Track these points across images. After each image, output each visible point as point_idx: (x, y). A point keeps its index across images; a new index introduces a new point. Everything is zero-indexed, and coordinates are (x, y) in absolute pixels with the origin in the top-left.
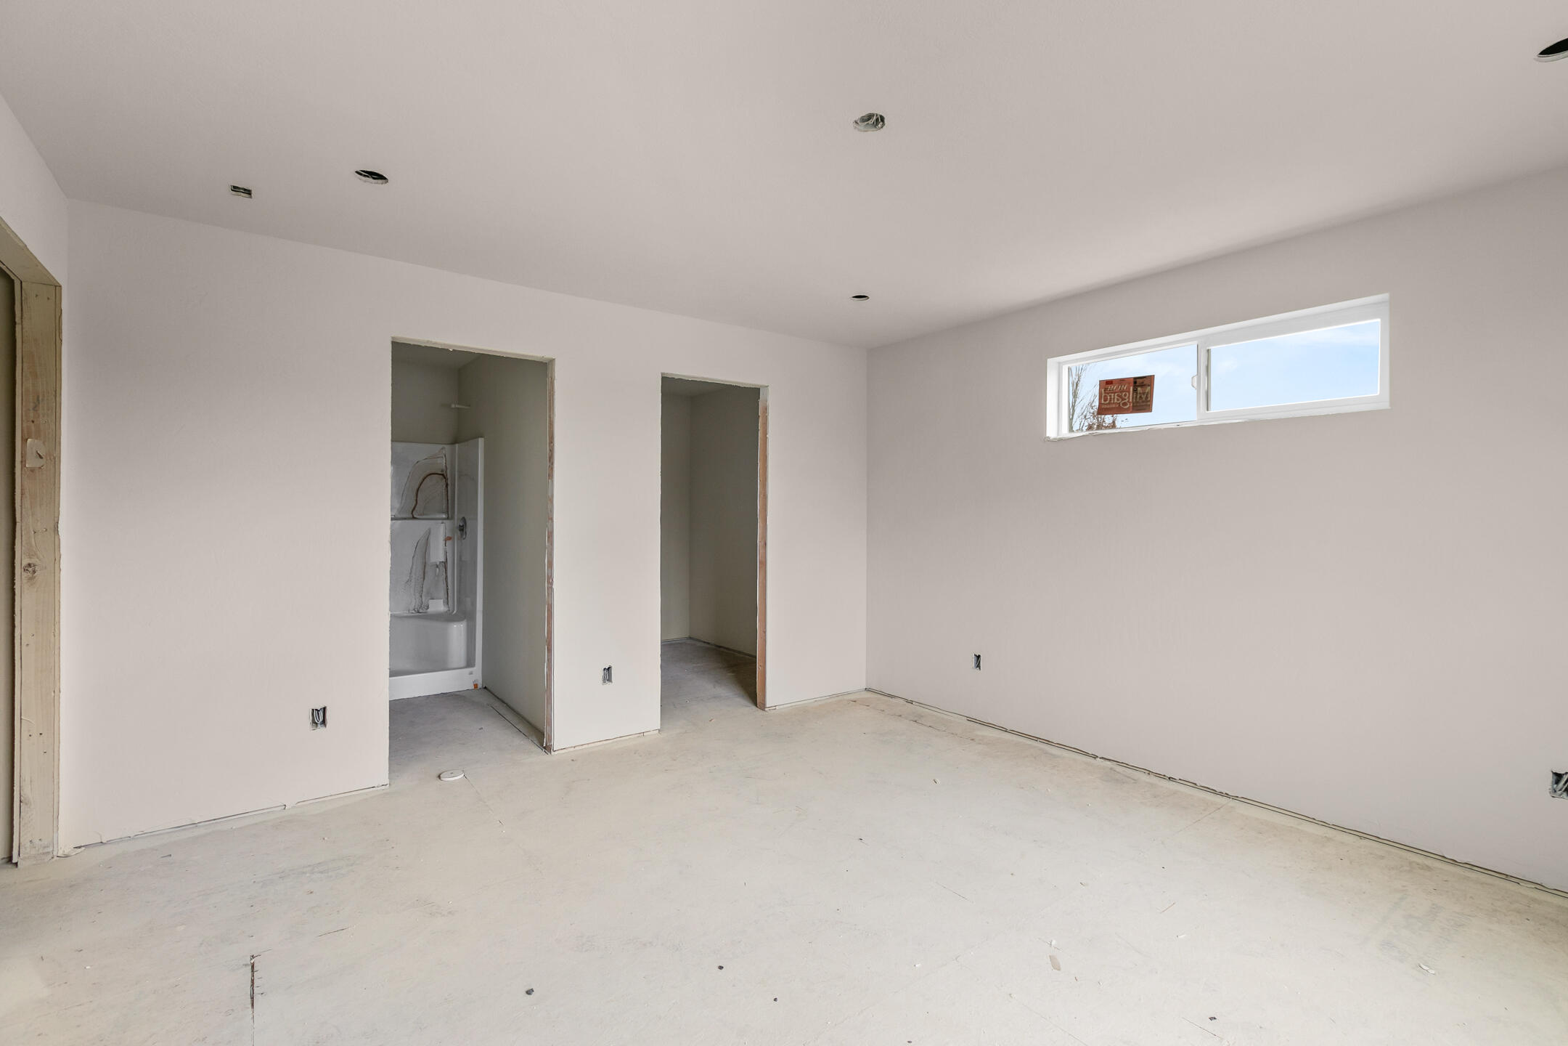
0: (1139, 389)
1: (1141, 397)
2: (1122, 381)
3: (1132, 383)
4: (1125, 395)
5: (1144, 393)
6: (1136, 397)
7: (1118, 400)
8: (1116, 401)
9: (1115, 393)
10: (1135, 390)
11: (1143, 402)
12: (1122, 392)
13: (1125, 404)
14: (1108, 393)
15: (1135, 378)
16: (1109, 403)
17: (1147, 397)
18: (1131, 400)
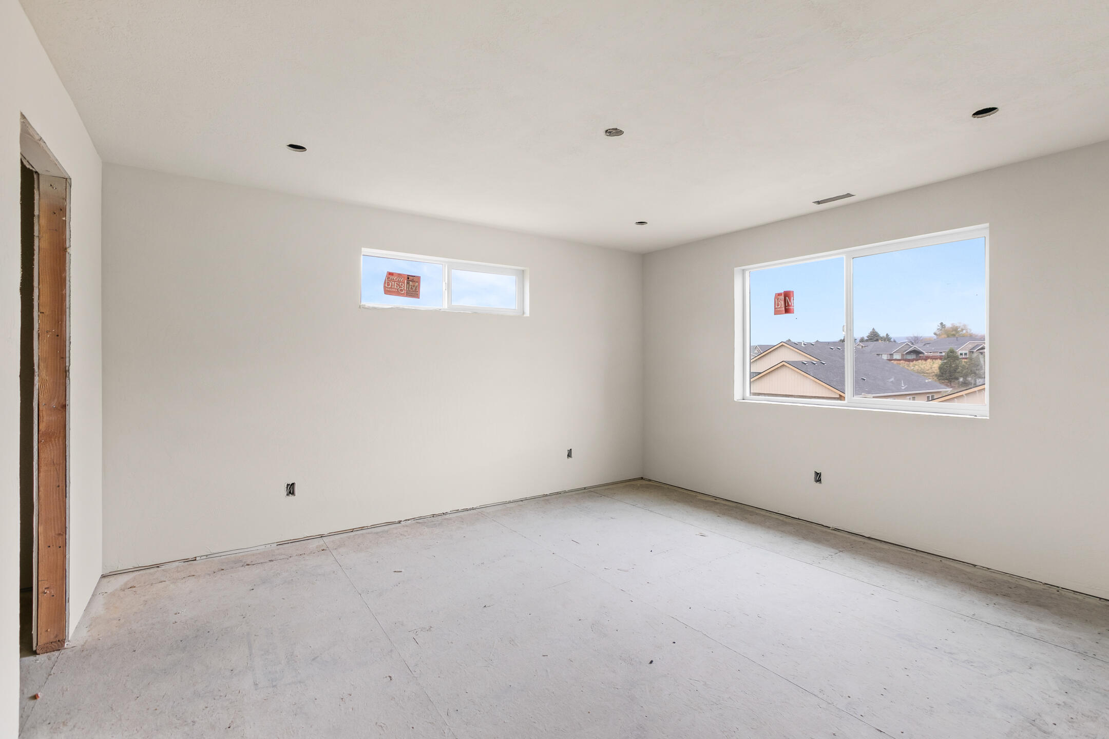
0: (411, 283)
1: (412, 288)
2: (399, 275)
3: (406, 278)
4: (402, 285)
5: (414, 286)
6: (409, 287)
7: (397, 287)
8: (395, 287)
9: (394, 282)
10: (408, 283)
11: (413, 291)
12: (399, 282)
13: (401, 290)
14: (390, 281)
15: (408, 275)
16: (391, 288)
17: (416, 289)
18: (405, 289)
